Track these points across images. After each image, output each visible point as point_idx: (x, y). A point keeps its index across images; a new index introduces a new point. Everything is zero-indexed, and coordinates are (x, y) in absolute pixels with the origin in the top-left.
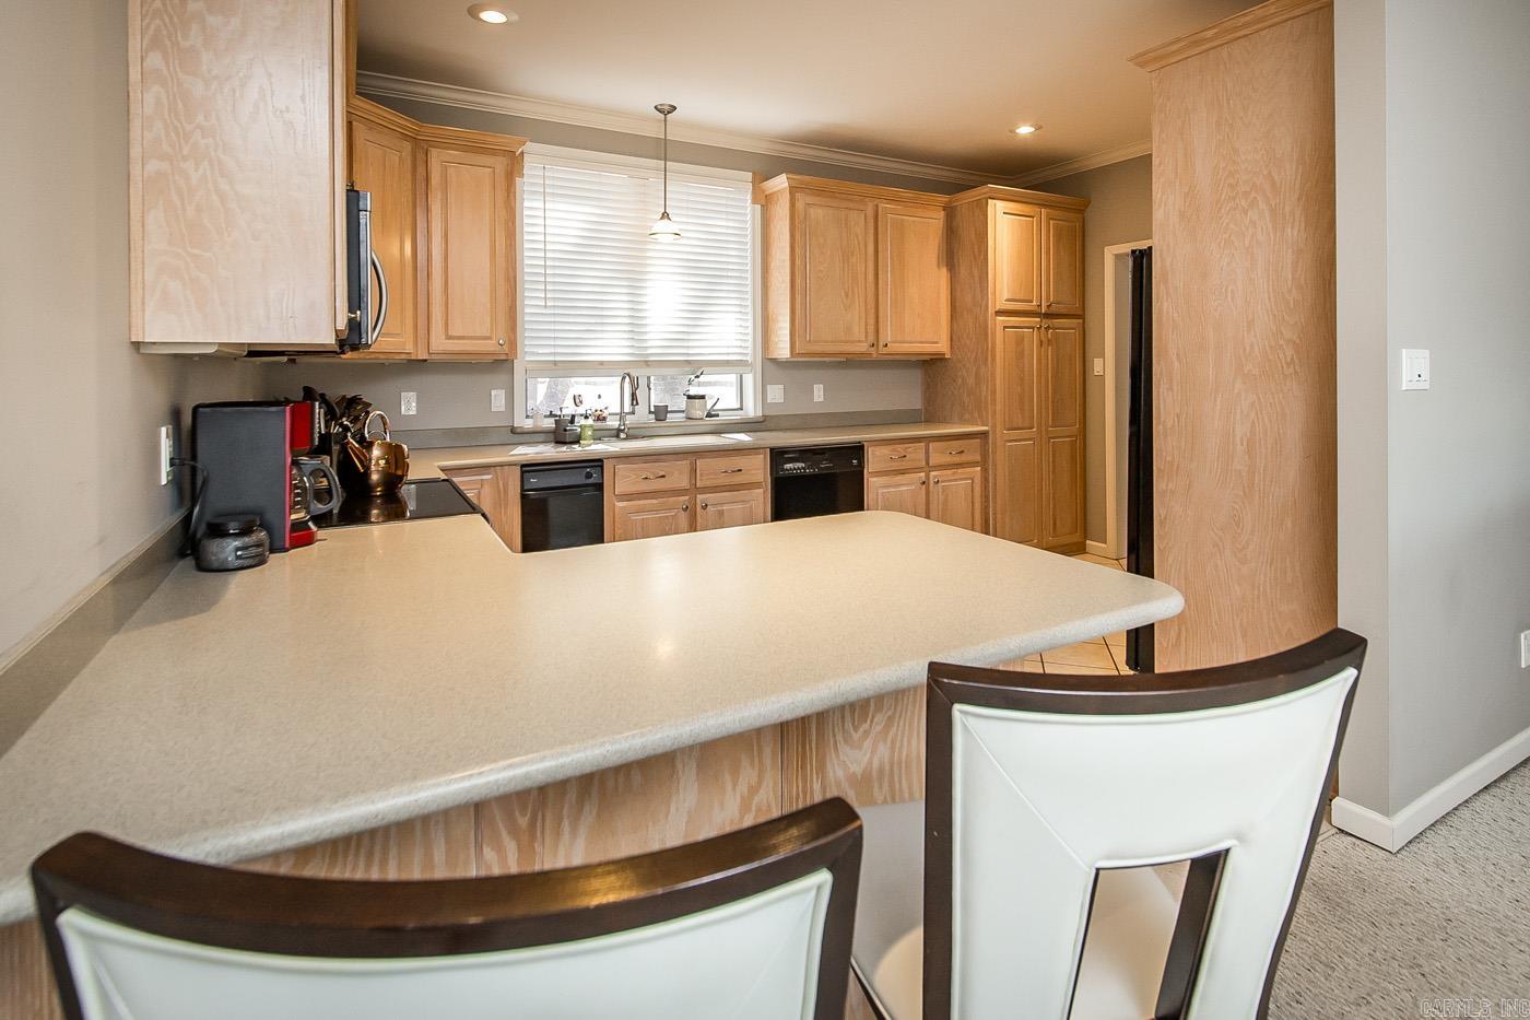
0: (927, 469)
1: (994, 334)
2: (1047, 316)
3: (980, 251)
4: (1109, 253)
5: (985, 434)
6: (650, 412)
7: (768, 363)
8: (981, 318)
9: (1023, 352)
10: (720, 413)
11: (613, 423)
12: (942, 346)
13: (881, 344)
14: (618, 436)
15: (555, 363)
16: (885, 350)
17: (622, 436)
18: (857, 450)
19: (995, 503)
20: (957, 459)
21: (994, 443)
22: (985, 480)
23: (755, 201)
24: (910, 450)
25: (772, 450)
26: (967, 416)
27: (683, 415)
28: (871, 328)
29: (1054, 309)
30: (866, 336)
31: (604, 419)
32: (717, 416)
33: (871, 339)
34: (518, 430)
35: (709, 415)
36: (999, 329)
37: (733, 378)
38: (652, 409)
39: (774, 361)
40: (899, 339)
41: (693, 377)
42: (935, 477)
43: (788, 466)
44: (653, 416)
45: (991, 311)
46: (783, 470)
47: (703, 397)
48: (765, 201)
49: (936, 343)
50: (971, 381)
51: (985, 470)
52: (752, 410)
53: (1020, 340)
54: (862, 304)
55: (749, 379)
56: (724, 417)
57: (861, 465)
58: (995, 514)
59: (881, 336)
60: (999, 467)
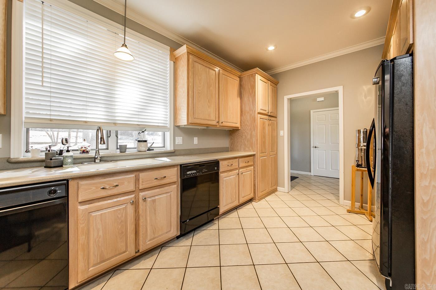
0: (238, 169)
1: (257, 120)
2: (270, 116)
3: (252, 92)
4: (286, 98)
5: (254, 155)
6: (117, 149)
7: (176, 128)
8: (253, 115)
9: (264, 127)
10: (154, 149)
11: (92, 154)
12: (238, 125)
13: (220, 122)
14: (95, 162)
15: (51, 120)
16: (222, 125)
17: (97, 161)
18: (216, 163)
19: (257, 178)
20: (247, 164)
21: (257, 158)
22: (254, 171)
23: (171, 60)
24: (234, 162)
25: (181, 165)
26: (247, 149)
27: (136, 150)
28: (217, 116)
29: (271, 114)
30: (216, 119)
31: (87, 152)
32: (153, 150)
33: (217, 120)
34: (13, 160)
35: (149, 150)
36: (259, 119)
37: (160, 133)
38: (119, 147)
39: (178, 127)
40: (226, 121)
41: (141, 132)
42: (241, 171)
43: (189, 173)
44: (119, 150)
45: (256, 113)
46: (187, 175)
47: (146, 141)
48: (175, 60)
49: (237, 123)
50: (249, 137)
51: (254, 168)
52: (169, 147)
53: (264, 123)
54: (214, 105)
55: (168, 134)
56: (156, 150)
57: (218, 169)
58: (257, 182)
59: (220, 118)
60: (258, 165)
